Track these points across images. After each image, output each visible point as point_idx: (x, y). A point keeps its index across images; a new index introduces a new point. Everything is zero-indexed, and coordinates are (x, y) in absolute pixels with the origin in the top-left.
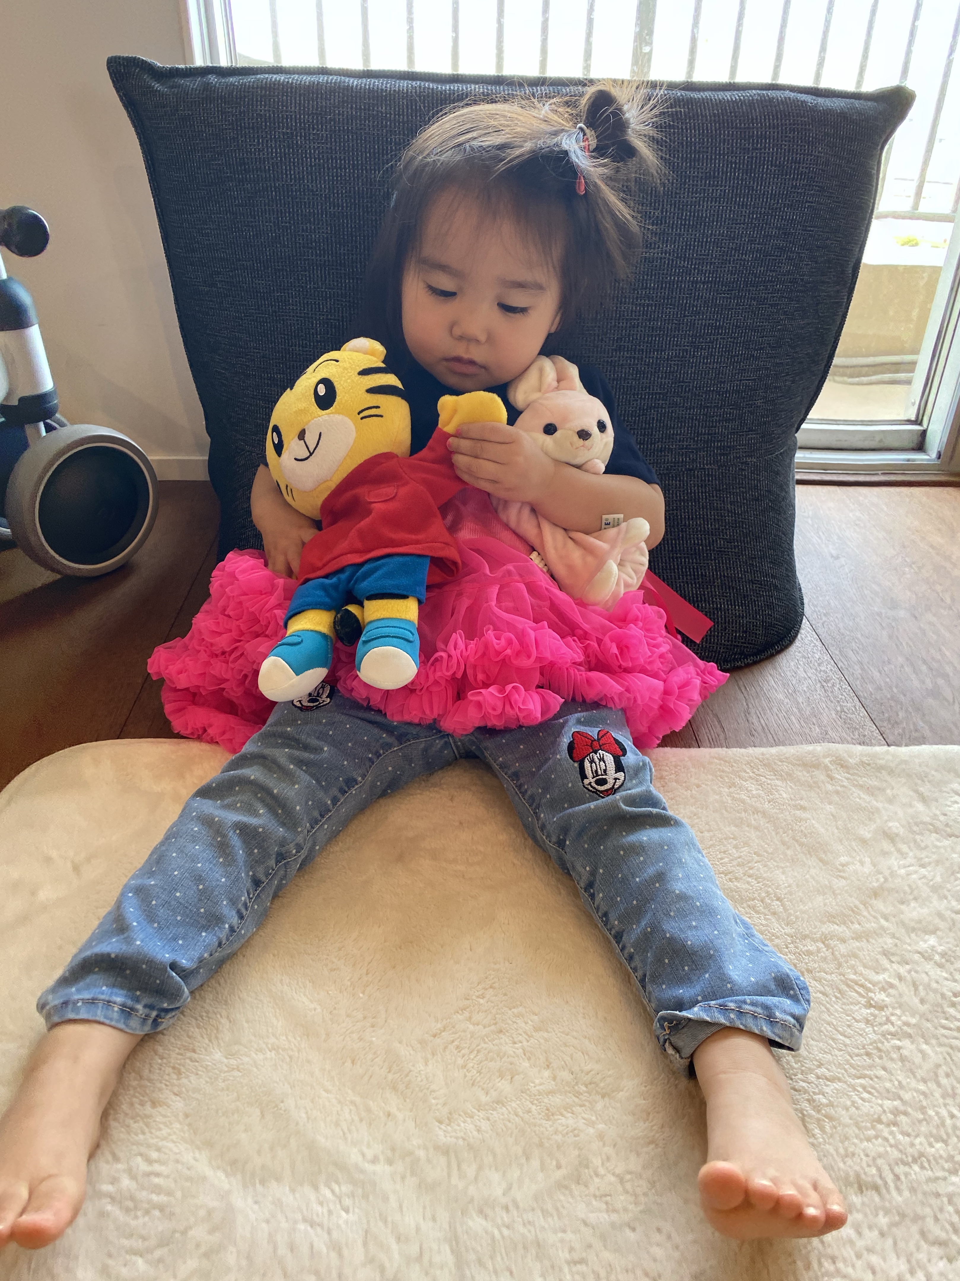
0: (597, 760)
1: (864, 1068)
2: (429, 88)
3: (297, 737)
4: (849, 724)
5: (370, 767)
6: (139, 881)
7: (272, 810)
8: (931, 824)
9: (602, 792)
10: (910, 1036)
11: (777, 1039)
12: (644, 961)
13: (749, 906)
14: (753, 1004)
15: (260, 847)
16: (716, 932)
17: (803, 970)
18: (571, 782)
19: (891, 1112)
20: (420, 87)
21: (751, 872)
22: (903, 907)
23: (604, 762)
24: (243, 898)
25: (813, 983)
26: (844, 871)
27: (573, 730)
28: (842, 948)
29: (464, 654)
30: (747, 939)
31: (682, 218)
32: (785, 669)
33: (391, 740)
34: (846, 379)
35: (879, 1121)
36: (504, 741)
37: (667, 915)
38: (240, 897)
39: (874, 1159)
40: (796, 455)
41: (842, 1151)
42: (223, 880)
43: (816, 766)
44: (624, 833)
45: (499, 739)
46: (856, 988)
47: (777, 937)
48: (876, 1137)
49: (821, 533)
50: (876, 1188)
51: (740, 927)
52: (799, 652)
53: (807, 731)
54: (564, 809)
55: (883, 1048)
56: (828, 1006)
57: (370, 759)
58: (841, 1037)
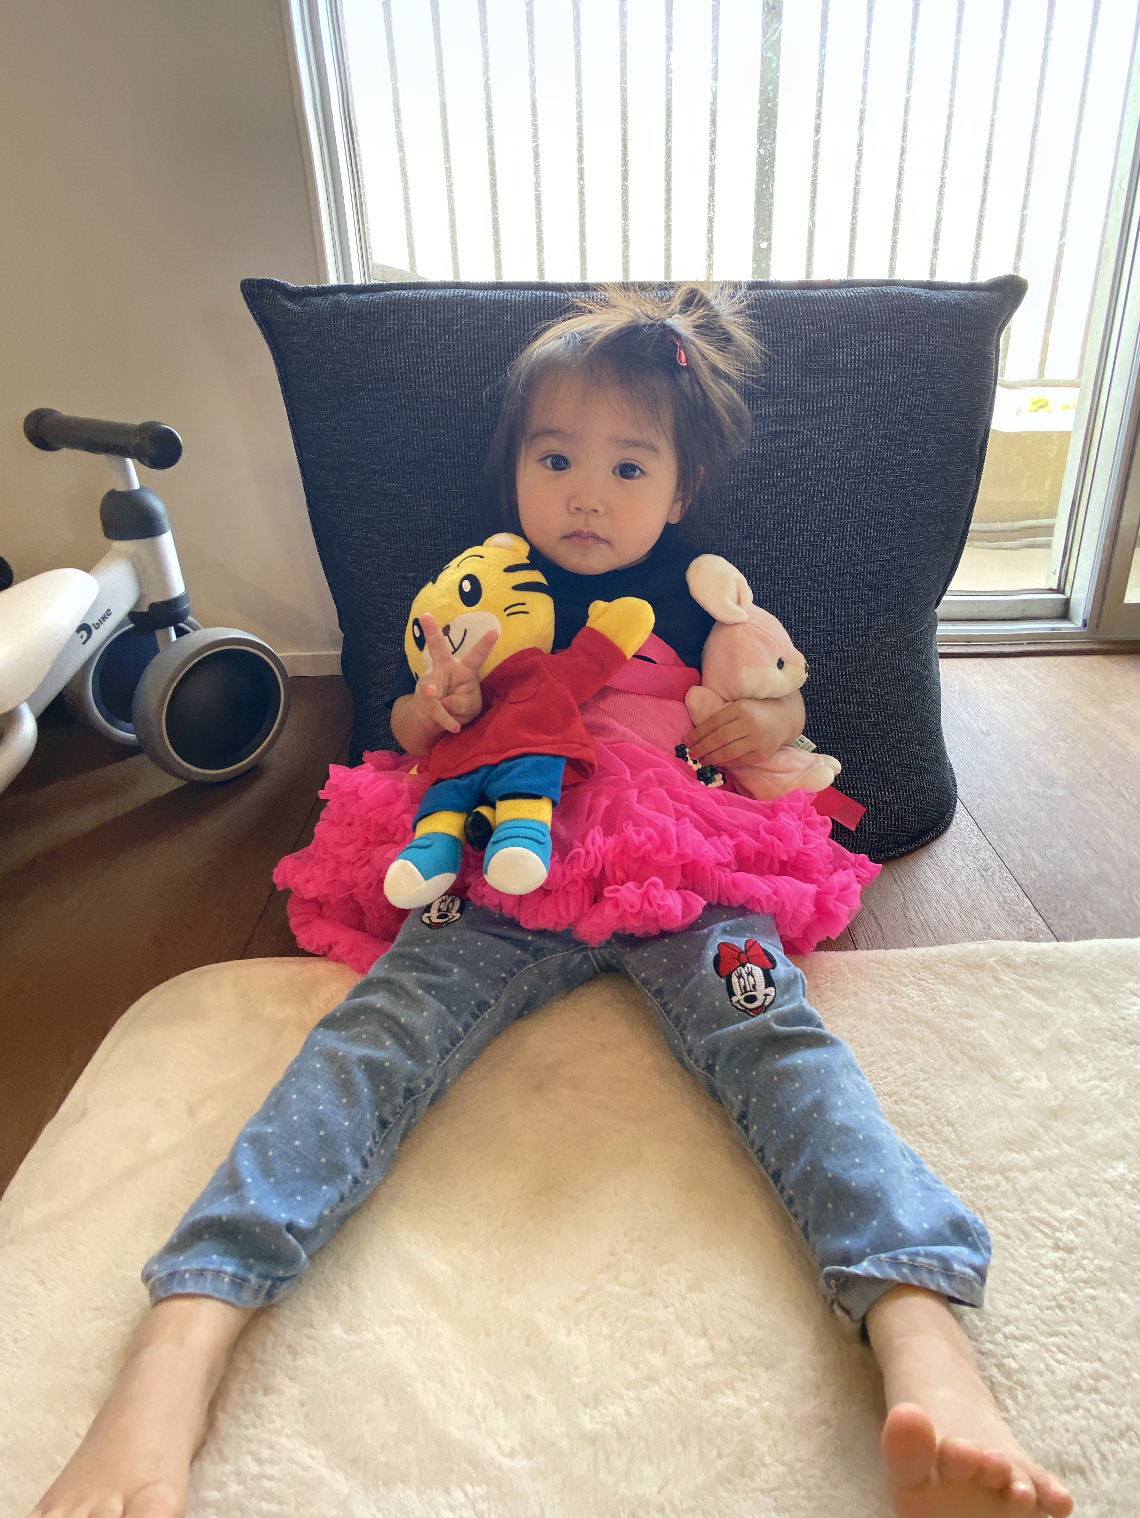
0: (745, 975)
1: (1056, 1323)
2: (552, 297)
3: (425, 957)
4: (1013, 916)
5: (504, 987)
6: (256, 1129)
7: (399, 1041)
8: (1109, 1030)
9: (751, 1010)
10: (1105, 1283)
11: (957, 1296)
12: (805, 1205)
13: (918, 1133)
14: (927, 1255)
15: (386, 1083)
16: (882, 1171)
17: (982, 1208)
18: (719, 1000)
19: (1091, 1377)
20: (544, 296)
21: (918, 1092)
22: (1086, 1128)
23: (753, 977)
24: (368, 1144)
25: (995, 1224)
26: (1019, 1089)
27: (719, 941)
28: (1024, 1181)
29: (603, 849)
30: (917, 1176)
31: (805, 409)
32: (942, 857)
33: (525, 957)
34: (985, 543)
35: (1078, 1388)
36: (646, 954)
37: (828, 1150)
38: (364, 1143)
39: (1076, 1435)
40: (939, 628)
41: (1038, 1426)
42: (347, 1124)
43: (981, 967)
44: (777, 1056)
45: (639, 952)
46: (1042, 1227)
47: (951, 1170)
48: (1077, 1408)
49: (969, 709)
50: (1081, 1471)
51: (909, 1162)
52: (956, 838)
53: (969, 926)
54: (712, 1031)
55: (1075, 1299)
56: (1012, 1250)
57: (504, 979)
58: (1028, 1287)
